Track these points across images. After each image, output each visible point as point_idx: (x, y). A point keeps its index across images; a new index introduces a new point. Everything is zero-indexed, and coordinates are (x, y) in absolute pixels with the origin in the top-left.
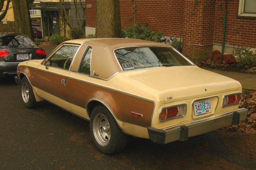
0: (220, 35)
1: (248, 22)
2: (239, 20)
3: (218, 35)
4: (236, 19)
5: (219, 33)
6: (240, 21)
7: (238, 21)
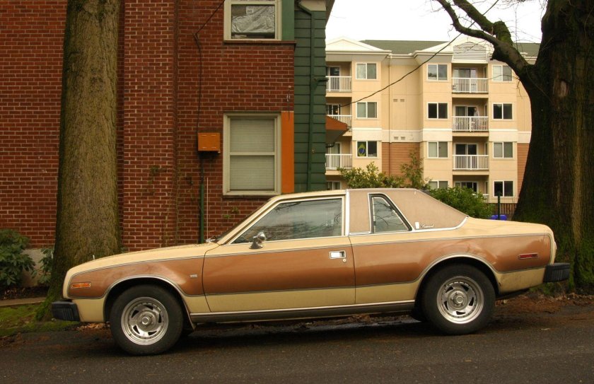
0: (191, 233)
1: (246, 204)
2: (228, 202)
3: (187, 233)
4: (221, 202)
5: (189, 229)
6: (230, 204)
7: (226, 204)
